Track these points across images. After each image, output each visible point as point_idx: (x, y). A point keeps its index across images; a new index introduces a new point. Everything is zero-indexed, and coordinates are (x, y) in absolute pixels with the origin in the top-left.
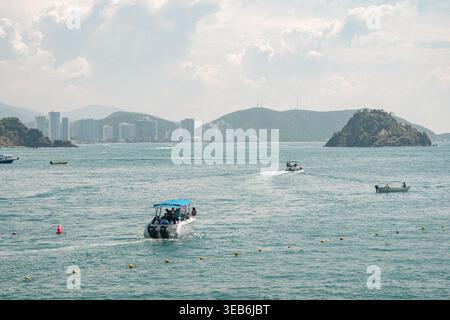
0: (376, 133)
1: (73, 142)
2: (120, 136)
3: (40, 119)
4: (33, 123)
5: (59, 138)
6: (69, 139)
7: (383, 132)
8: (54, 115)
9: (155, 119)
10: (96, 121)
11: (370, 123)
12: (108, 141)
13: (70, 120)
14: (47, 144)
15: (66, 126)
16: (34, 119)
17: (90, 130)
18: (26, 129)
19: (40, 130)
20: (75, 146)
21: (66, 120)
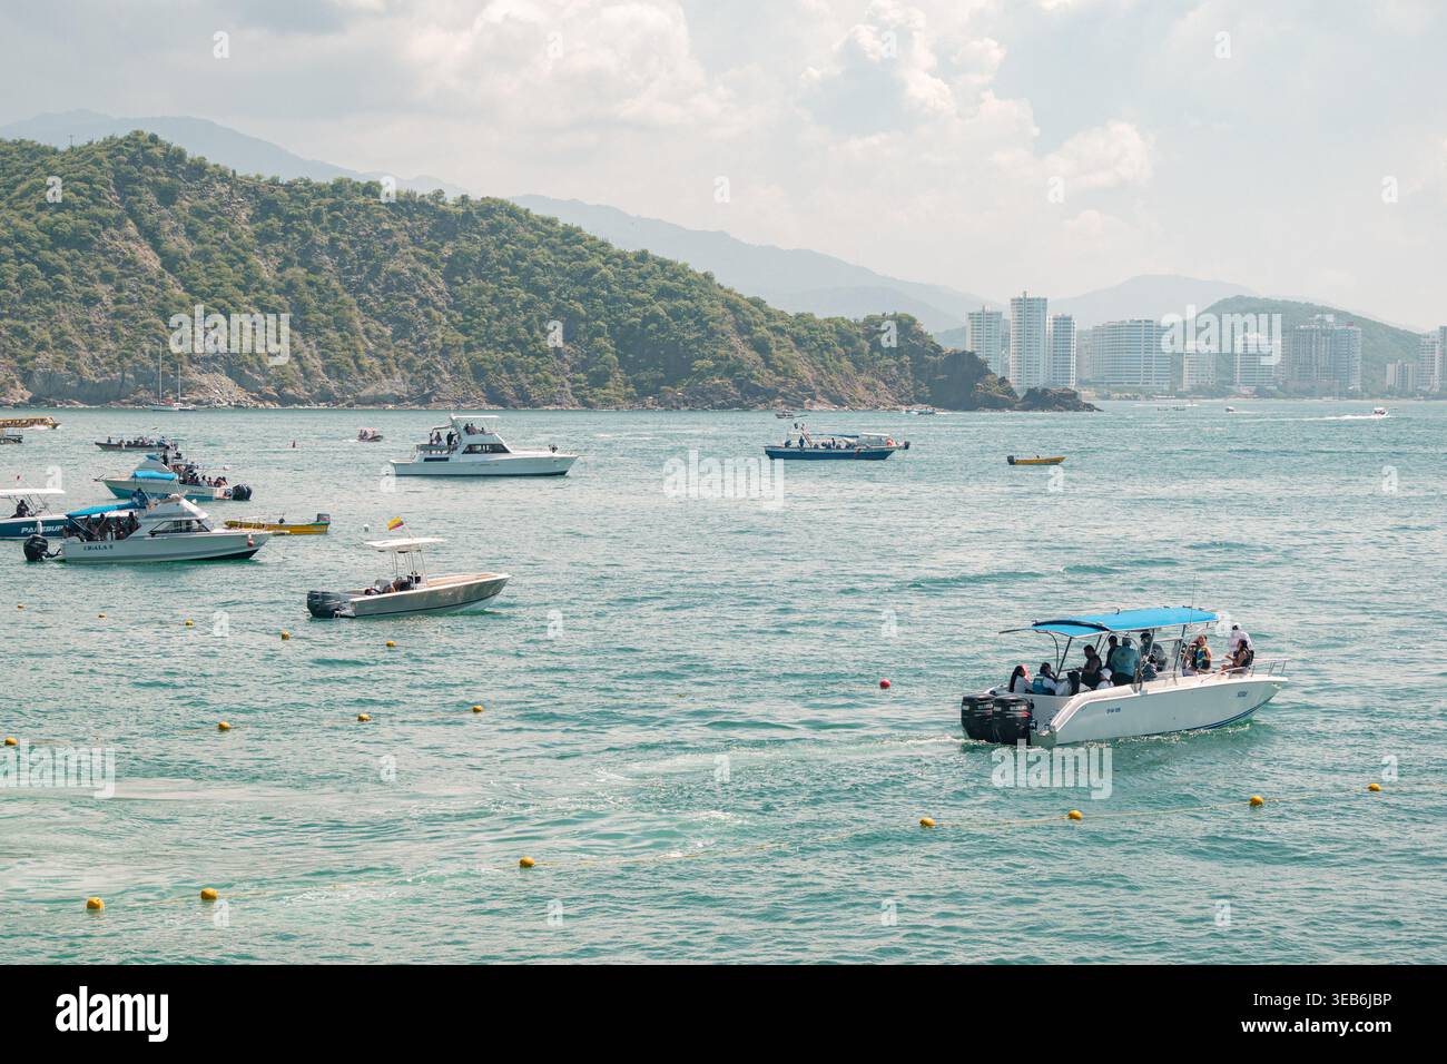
1: (1087, 395)
2: (1238, 377)
3: (984, 320)
4: (962, 332)
5: (1040, 382)
6: (1072, 386)
8: (1029, 308)
12: (1199, 391)
13: (1077, 327)
14: (1001, 399)
15: (1067, 342)
16: (964, 322)
18: (938, 350)
19: (981, 356)
20: (1090, 408)
21: (1064, 323)
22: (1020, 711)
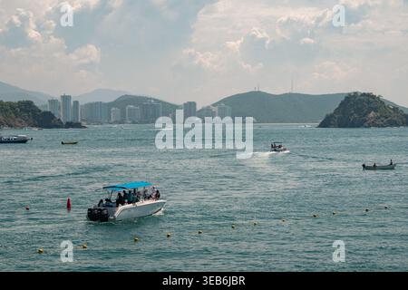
0: (365, 115)
1: (84, 124)
2: (127, 118)
3: (53, 102)
4: (46, 106)
5: (70, 120)
6: (79, 121)
7: (372, 114)
8: (66, 98)
9: (159, 101)
10: (105, 104)
11: (360, 106)
12: (116, 122)
13: (80, 104)
14: (59, 125)
15: (77, 108)
16: (47, 102)
17: (99, 112)
18: (40, 111)
19: (52, 112)
20: (85, 127)
21: (76, 103)
22: (105, 212)
